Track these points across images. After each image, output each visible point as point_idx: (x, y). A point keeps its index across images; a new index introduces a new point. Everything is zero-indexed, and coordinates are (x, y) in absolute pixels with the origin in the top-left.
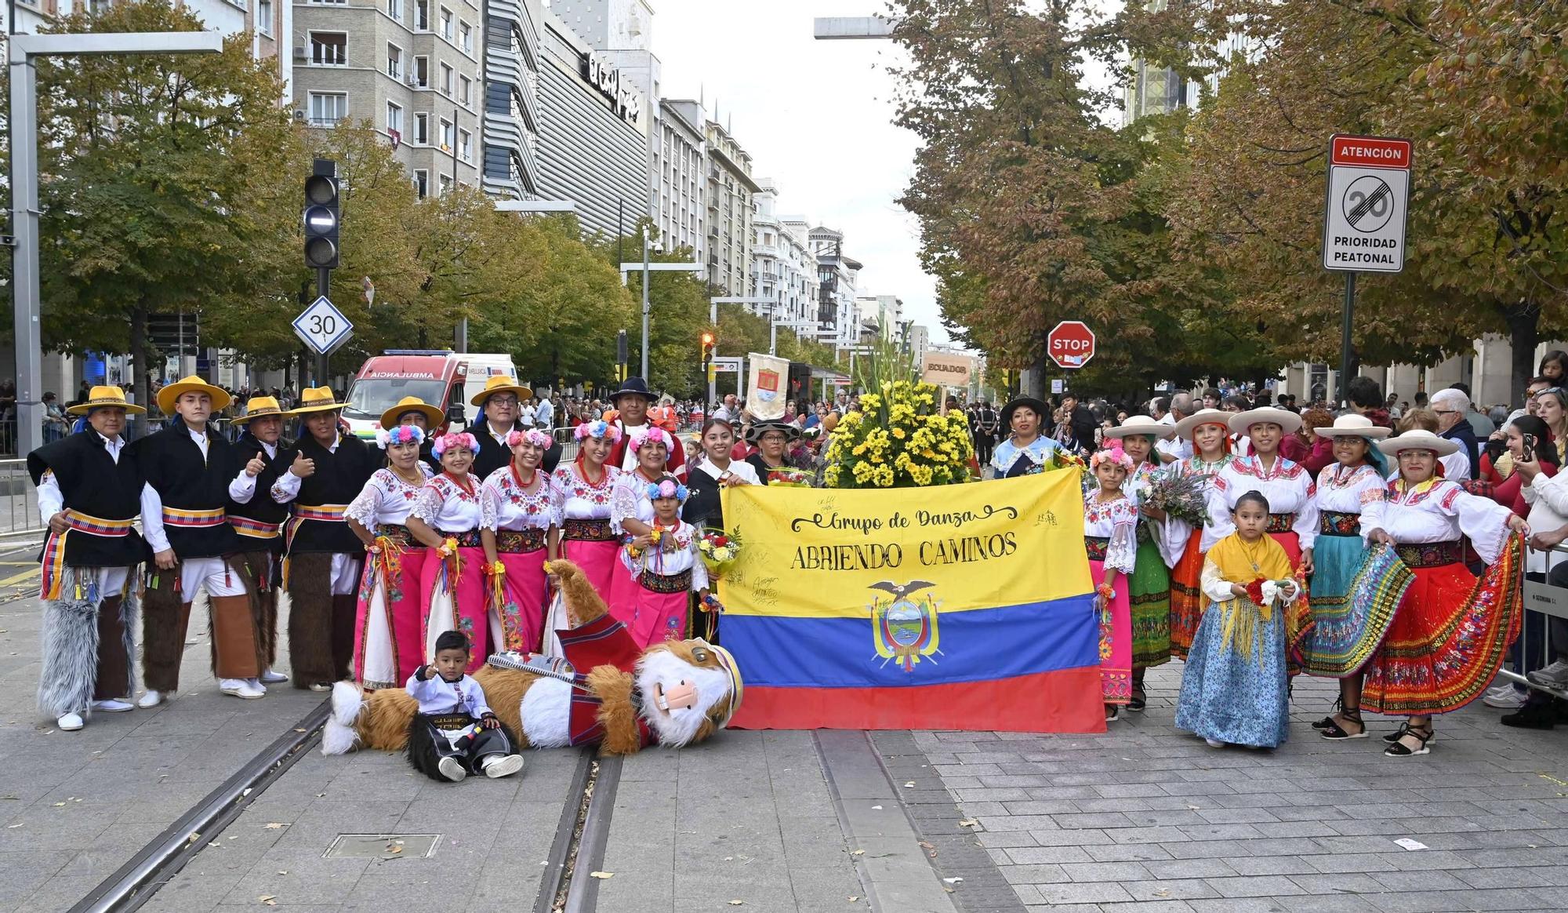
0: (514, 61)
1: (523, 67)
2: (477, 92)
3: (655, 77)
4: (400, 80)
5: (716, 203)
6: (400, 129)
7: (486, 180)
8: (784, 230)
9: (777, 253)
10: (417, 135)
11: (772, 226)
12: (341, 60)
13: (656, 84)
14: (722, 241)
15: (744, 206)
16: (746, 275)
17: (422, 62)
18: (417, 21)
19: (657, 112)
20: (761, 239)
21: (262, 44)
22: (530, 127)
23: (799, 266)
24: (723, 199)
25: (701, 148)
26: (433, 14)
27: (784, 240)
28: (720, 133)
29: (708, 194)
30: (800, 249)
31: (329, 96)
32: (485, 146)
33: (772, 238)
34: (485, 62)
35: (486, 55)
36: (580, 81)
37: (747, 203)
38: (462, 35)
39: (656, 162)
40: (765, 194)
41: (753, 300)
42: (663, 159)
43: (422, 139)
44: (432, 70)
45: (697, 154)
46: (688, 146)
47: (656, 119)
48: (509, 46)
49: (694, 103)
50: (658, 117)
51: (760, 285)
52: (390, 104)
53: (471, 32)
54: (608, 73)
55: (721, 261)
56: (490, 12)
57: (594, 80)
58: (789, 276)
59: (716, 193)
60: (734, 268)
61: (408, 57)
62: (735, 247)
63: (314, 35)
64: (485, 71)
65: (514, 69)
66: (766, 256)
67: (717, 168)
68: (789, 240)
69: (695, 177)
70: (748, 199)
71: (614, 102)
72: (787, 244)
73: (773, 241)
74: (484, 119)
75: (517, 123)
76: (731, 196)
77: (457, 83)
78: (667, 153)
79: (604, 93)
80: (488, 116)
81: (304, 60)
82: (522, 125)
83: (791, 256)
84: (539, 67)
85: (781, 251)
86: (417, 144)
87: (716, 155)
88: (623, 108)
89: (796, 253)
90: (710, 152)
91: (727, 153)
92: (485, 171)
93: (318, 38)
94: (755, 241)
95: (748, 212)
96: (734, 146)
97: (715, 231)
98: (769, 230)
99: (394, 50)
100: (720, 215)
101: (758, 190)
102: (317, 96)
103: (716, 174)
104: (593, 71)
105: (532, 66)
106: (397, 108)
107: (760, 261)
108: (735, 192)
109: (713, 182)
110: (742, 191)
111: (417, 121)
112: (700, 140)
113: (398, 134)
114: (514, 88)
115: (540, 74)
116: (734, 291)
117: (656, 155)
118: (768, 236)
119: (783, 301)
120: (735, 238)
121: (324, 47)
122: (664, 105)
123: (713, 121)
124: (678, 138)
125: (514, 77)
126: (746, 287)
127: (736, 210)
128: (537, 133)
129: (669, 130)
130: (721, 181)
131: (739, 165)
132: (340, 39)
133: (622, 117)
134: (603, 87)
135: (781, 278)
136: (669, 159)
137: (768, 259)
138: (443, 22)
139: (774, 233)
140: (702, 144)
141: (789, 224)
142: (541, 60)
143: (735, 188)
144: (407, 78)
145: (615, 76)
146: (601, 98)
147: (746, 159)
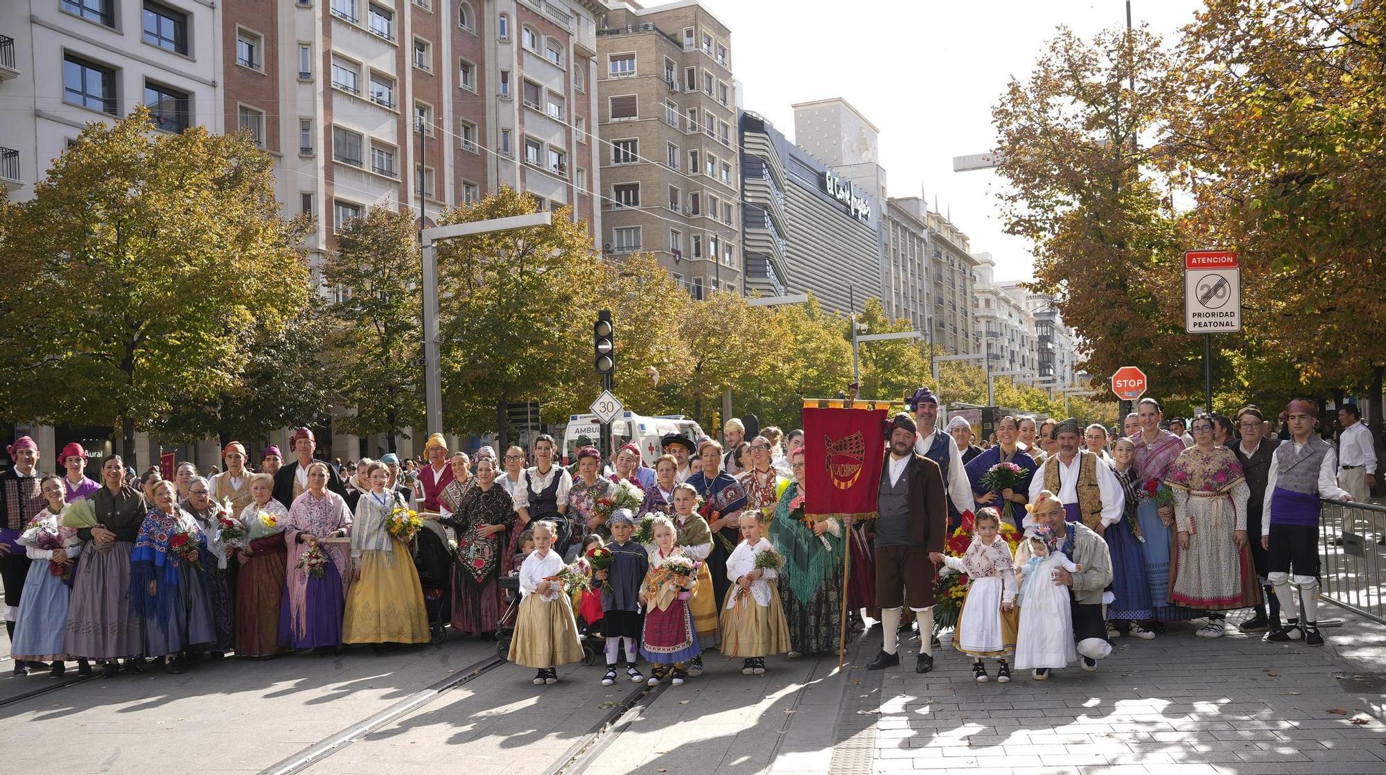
0: (766, 186)
1: (774, 191)
2: (736, 214)
3: (882, 183)
4: (680, 212)
5: (940, 277)
6: (681, 248)
7: (747, 279)
8: (1002, 294)
9: (998, 315)
10: (693, 251)
11: (991, 292)
12: (636, 203)
13: (883, 188)
14: (947, 310)
15: (964, 279)
16: (970, 335)
17: (695, 197)
18: (691, 166)
19: (885, 210)
20: (982, 304)
21: (579, 200)
22: (780, 235)
23: (1017, 324)
24: (946, 274)
25: (924, 234)
26: (701, 159)
27: (1003, 303)
28: (940, 220)
29: (933, 270)
30: (1018, 309)
31: (628, 230)
32: (745, 253)
33: (992, 302)
34: (743, 190)
35: (743, 184)
36: (819, 193)
37: (968, 275)
38: (724, 172)
39: (886, 250)
40: (982, 266)
41: (977, 356)
42: (892, 246)
43: (698, 254)
44: (702, 202)
45: (922, 240)
46: (914, 234)
47: (884, 216)
48: (760, 176)
49: (916, 199)
50: (886, 214)
51: (983, 341)
52: (672, 231)
53: (732, 170)
54: (842, 185)
55: (947, 325)
56: (746, 151)
57: (831, 192)
58: (1009, 332)
59: (940, 270)
60: (959, 330)
61: (685, 196)
62: (959, 314)
63: (616, 187)
64: (743, 196)
65: (766, 192)
66: (987, 317)
67: (940, 250)
68: (1008, 302)
69: (920, 258)
70: (968, 271)
71: (849, 207)
72: (1006, 306)
73: (993, 305)
74: (744, 233)
75: (770, 233)
76: (953, 271)
77: (722, 210)
78: (896, 241)
79: (840, 201)
80: (747, 230)
81: (609, 206)
82: (774, 234)
83: (1010, 315)
84: (786, 188)
85: (1002, 314)
86: (694, 258)
87: (938, 239)
88: (857, 211)
89: (1014, 313)
90: (932, 237)
91: (946, 235)
92: (747, 273)
93: (618, 189)
94: (977, 306)
95: (968, 283)
96: (953, 230)
97: (941, 301)
98: (988, 296)
99: (674, 192)
100: (944, 287)
101: (977, 264)
102: (620, 231)
103: (939, 254)
104: (829, 184)
105: (779, 187)
106: (677, 233)
107: (983, 322)
108: (956, 267)
109: (936, 260)
110: (963, 266)
111: (693, 243)
112: (923, 228)
113: (679, 253)
114: (766, 207)
115: (788, 193)
116: (960, 349)
117: (886, 245)
118: (987, 302)
119: (1005, 354)
120: (959, 304)
121: (623, 193)
122: (892, 204)
123: (934, 211)
124: (905, 229)
125: (766, 198)
126: (971, 345)
127: (958, 282)
128: (787, 239)
129: (896, 224)
130: (944, 259)
131: (958, 244)
132: (635, 187)
133: (856, 217)
134: (839, 196)
135: (1002, 334)
136: (898, 246)
137: (990, 319)
138: (709, 165)
139: (993, 298)
140: (925, 232)
141: (1005, 288)
142: (786, 182)
143: (956, 264)
144: (684, 211)
145: (847, 186)
146: (838, 205)
147: (964, 239)
